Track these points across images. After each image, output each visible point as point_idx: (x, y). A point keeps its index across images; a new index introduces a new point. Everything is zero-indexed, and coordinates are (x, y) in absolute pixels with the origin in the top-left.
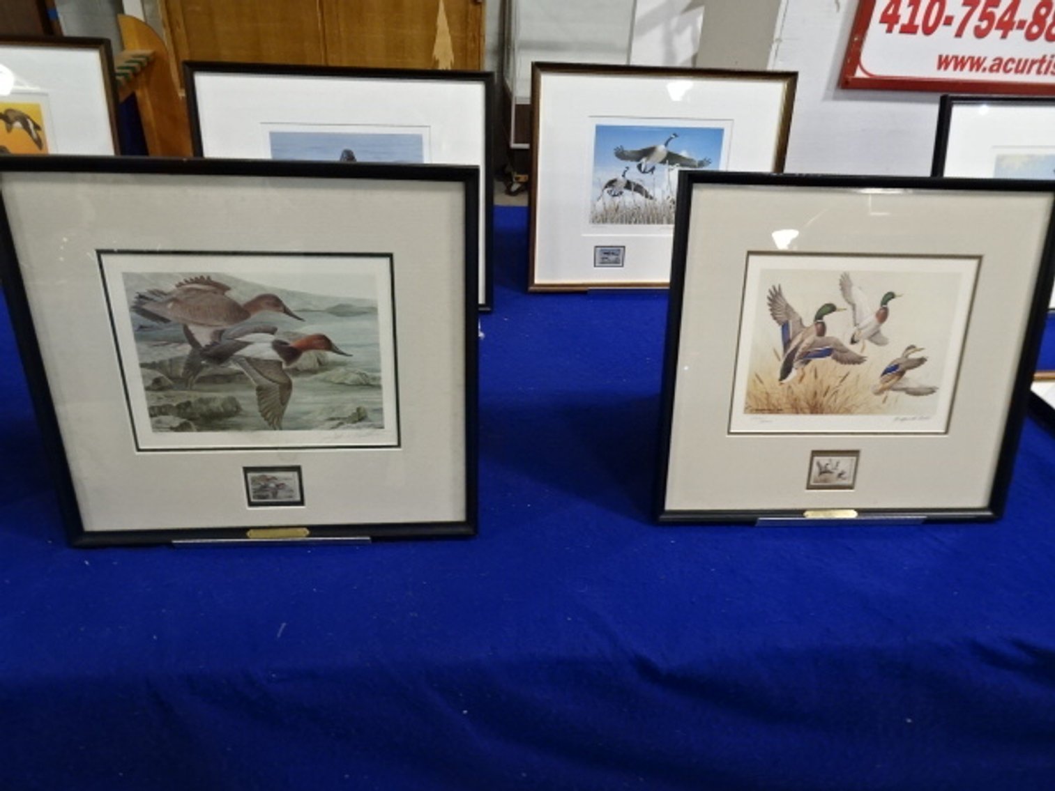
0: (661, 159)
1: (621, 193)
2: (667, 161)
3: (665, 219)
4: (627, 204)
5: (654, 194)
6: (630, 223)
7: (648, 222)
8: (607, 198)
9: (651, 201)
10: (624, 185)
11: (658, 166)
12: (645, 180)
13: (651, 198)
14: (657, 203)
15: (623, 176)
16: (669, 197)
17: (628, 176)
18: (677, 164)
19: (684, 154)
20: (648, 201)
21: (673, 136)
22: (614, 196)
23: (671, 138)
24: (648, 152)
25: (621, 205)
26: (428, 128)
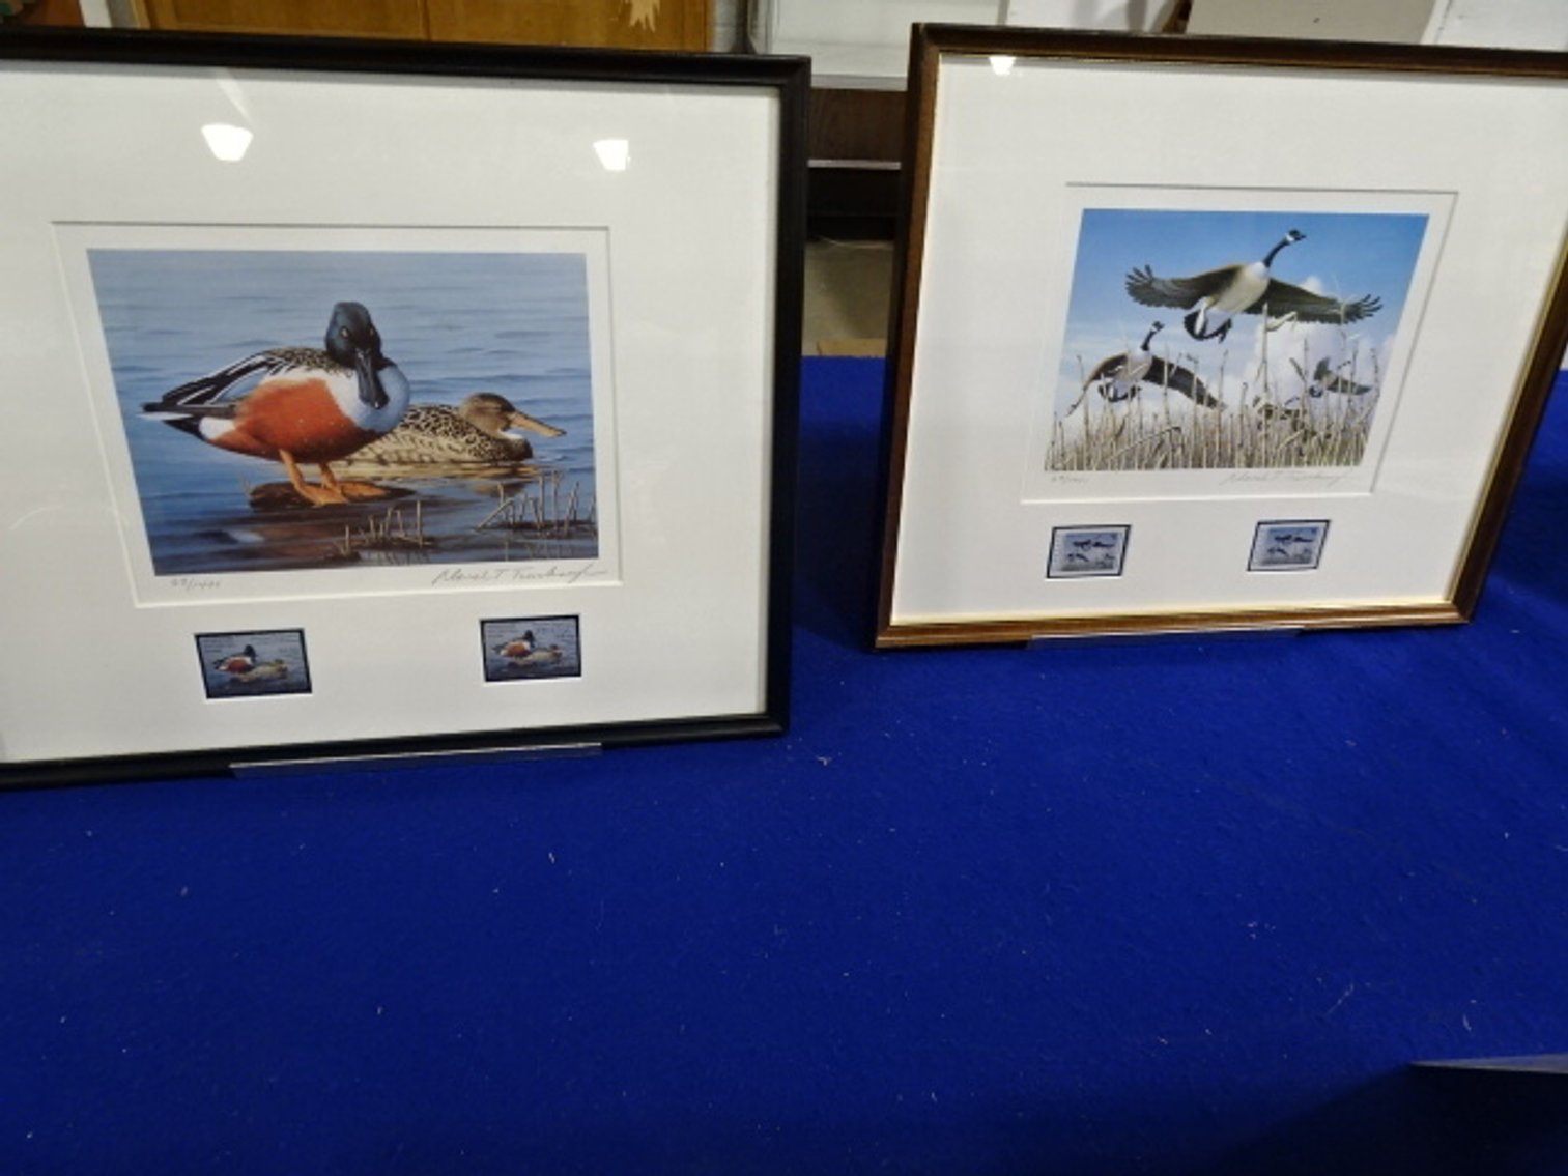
0: (1249, 301)
1: (1134, 391)
2: (1266, 307)
3: (1240, 456)
4: (1148, 420)
5: (1221, 395)
6: (1149, 466)
7: (1198, 465)
8: (1097, 405)
9: (1210, 411)
10: (1144, 373)
11: (1241, 320)
12: (1201, 359)
13: (1212, 403)
14: (1225, 416)
15: (1145, 347)
16: (1257, 400)
17: (1158, 348)
18: (1293, 313)
19: (1312, 285)
20: (1203, 409)
21: (1290, 239)
22: (1115, 399)
23: (1285, 243)
24: (1217, 283)
25: (1133, 425)
26: (603, 234)
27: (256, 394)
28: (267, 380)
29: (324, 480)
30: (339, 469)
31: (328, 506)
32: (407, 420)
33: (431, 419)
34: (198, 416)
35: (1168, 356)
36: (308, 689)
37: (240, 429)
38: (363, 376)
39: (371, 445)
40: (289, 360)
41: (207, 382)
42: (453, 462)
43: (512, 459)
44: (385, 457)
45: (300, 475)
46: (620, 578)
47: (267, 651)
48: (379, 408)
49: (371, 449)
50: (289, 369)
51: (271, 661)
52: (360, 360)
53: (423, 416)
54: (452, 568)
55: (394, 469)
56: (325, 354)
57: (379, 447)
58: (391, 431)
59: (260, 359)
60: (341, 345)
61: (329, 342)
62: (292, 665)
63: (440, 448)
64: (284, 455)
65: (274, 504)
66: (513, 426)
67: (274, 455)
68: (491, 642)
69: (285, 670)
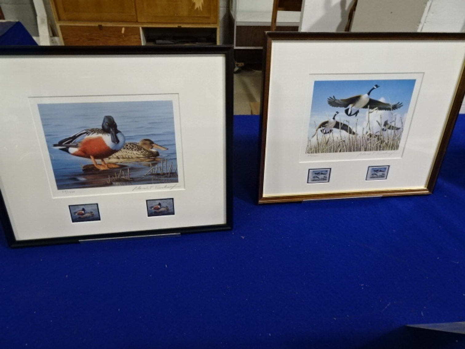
1: (331, 131)
2: (369, 106)
3: (363, 148)
4: (335, 139)
5: (356, 131)
6: (336, 151)
7: (350, 151)
8: (320, 135)
9: (353, 136)
10: (333, 126)
11: (362, 110)
12: (351, 121)
13: (354, 133)
14: (358, 137)
15: (334, 119)
16: (367, 132)
17: (337, 119)
18: (376, 108)
19: (382, 100)
20: (351, 135)
21: (375, 87)
22: (326, 133)
23: (374, 88)
24: (354, 100)
25: (331, 140)
26: (177, 95)
27: (83, 141)
28: (87, 137)
29: (102, 163)
30: (107, 160)
31: (104, 170)
32: (125, 147)
33: (131, 146)
34: (68, 147)
35: (341, 121)
36: (100, 220)
37: (79, 150)
38: (112, 135)
39: (115, 154)
40: (92, 132)
41: (70, 138)
42: (138, 158)
43: (154, 156)
44: (119, 157)
45: (96, 163)
46: (185, 188)
47: (88, 209)
48: (117, 144)
49: (115, 155)
50: (92, 134)
51: (90, 212)
52: (111, 131)
53: (129, 146)
54: (138, 186)
55: (121, 160)
56: (102, 130)
57: (117, 154)
58: (120, 150)
59: (84, 131)
60: (106, 127)
61: (103, 126)
62: (95, 213)
63: (134, 154)
64: (91, 157)
65: (89, 170)
66: (154, 148)
67: (89, 157)
68: (149, 206)
69: (93, 215)
